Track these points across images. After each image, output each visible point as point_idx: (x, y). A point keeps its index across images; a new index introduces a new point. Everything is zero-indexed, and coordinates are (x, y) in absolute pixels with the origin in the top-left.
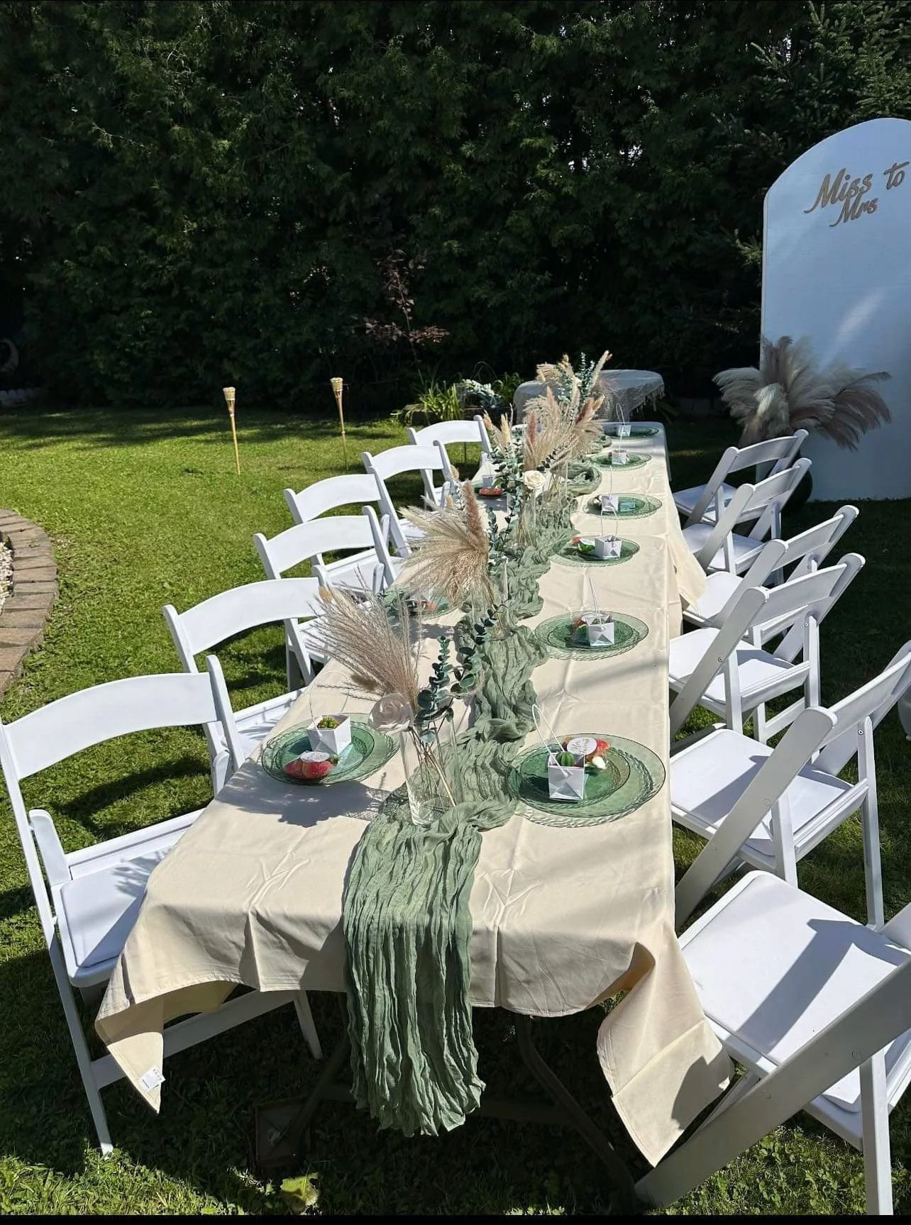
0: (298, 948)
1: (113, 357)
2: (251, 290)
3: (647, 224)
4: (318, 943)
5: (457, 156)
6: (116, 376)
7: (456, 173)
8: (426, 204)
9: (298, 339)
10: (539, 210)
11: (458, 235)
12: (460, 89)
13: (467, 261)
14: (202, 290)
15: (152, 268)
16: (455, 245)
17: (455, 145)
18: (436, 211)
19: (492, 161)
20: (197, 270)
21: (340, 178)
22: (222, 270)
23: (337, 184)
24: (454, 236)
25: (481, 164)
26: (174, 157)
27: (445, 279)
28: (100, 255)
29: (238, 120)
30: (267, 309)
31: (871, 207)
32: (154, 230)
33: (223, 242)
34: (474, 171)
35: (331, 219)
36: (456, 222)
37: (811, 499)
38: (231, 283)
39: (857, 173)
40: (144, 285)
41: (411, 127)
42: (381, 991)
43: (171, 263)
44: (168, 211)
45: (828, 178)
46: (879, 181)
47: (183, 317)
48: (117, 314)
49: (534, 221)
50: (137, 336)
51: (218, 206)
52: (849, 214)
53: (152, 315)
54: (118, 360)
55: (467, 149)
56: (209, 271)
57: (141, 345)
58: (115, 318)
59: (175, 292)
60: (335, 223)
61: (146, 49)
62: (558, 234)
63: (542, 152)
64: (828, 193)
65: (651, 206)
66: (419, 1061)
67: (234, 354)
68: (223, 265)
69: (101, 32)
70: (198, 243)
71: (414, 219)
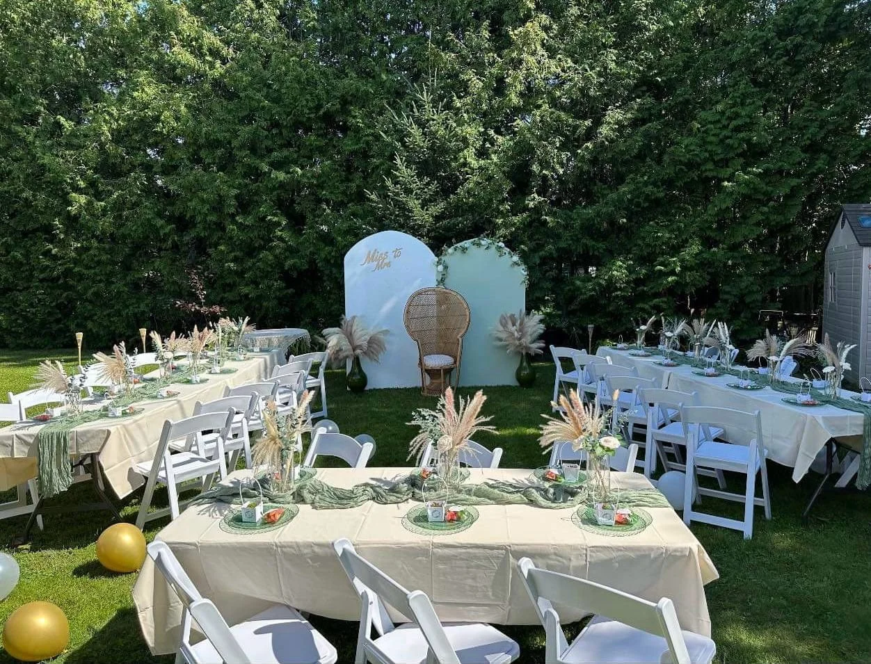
0: (26, 443)
1: (13, 317)
2: (110, 283)
3: (332, 261)
4: (31, 441)
5: (234, 222)
6: (13, 329)
7: (233, 230)
8: (216, 245)
9: (136, 310)
10: (277, 251)
11: (235, 260)
12: (235, 192)
13: (241, 274)
14: (79, 281)
15: (48, 266)
16: (232, 265)
17: (233, 216)
18: (222, 248)
19: (253, 225)
20: (77, 269)
21: (169, 227)
22: (93, 271)
23: (167, 230)
24: (232, 261)
25: (248, 226)
26: (70, 208)
27: (228, 281)
28: (14, 257)
29: (111, 193)
30: (119, 293)
31: (389, 264)
32: (51, 246)
33: (95, 256)
34: (244, 230)
35: (164, 247)
36: (233, 254)
37: (367, 388)
38: (98, 278)
39: (383, 251)
40: (42, 276)
41: (208, 206)
42: (46, 451)
43: (60, 265)
44: (62, 236)
45: (370, 252)
46: (391, 255)
47: (64, 295)
48: (20, 291)
49: (276, 257)
50: (32, 305)
51: (94, 236)
52: (379, 267)
53: (44, 294)
54: (17, 319)
55: (239, 219)
56: (85, 272)
57: (34, 310)
58: (18, 293)
59: (61, 281)
60: (166, 250)
61: (60, 154)
62: (289, 263)
63: (278, 224)
64: (370, 258)
65: (333, 254)
66: (55, 470)
67: (96, 318)
68: (94, 268)
69: (34, 143)
70: (80, 255)
71: (210, 251)
